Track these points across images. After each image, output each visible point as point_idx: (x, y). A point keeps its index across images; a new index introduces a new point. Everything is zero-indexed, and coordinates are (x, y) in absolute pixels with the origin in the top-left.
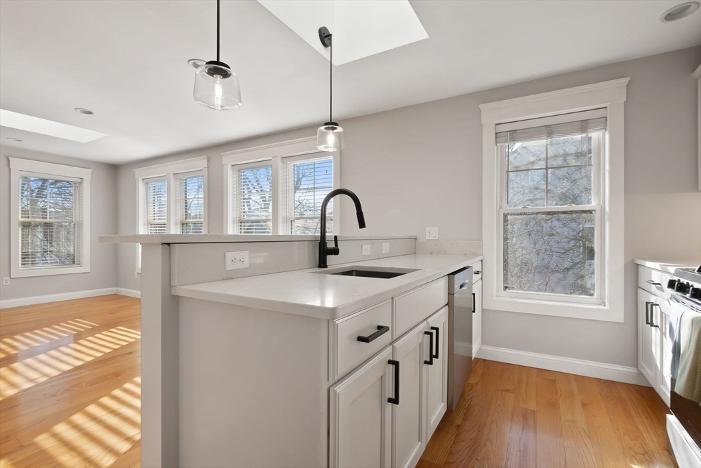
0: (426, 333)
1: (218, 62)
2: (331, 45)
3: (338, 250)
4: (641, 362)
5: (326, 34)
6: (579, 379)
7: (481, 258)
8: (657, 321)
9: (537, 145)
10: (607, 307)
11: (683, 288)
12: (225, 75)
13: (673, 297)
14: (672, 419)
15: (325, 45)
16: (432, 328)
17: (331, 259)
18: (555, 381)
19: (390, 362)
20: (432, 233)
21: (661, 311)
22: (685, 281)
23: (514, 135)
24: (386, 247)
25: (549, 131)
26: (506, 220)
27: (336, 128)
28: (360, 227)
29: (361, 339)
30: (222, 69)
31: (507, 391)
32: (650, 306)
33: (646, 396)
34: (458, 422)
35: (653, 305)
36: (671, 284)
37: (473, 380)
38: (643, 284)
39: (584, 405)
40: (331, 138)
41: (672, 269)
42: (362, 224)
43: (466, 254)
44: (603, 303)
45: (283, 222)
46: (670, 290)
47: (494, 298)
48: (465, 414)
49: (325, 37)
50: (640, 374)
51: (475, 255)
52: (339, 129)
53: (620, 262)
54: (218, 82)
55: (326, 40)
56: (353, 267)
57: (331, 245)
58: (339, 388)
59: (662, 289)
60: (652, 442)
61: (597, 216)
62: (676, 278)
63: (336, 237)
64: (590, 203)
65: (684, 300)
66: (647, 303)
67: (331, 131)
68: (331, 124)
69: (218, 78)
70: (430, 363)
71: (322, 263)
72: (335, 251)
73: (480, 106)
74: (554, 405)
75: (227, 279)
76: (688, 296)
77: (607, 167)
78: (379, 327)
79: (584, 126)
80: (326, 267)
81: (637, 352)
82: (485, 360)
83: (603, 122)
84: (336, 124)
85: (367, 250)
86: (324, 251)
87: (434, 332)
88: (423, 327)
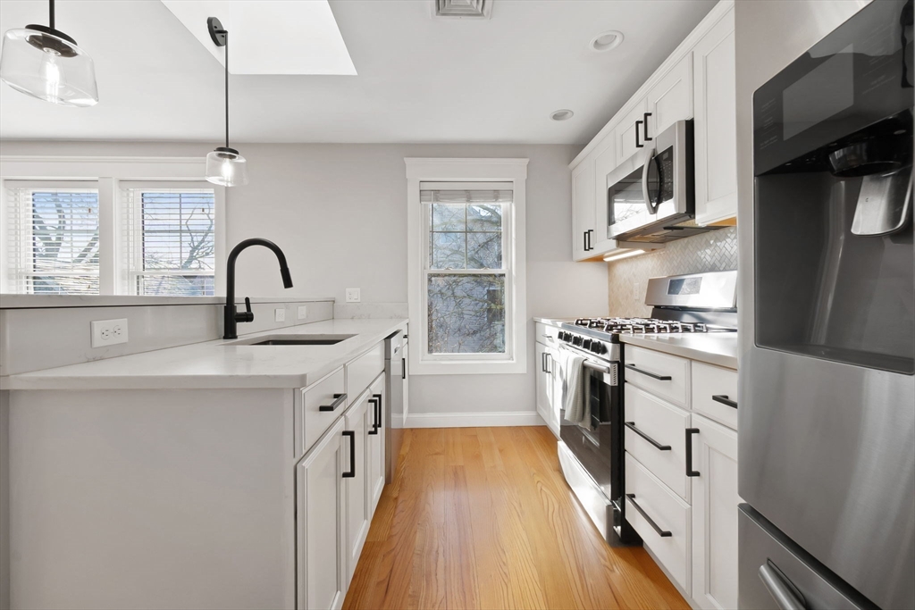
0: (370, 401)
1: (51, 30)
2: (226, 44)
3: (252, 315)
4: (539, 405)
5: (218, 29)
6: (495, 429)
7: (407, 321)
8: (549, 369)
9: (457, 206)
10: (514, 361)
11: (567, 338)
12: (67, 52)
13: (561, 346)
14: (562, 445)
15: (217, 43)
16: (375, 396)
17: (241, 327)
18: (476, 436)
19: (345, 433)
20: (353, 295)
21: (553, 360)
22: (568, 332)
23: (438, 195)
24: (302, 312)
25: (469, 195)
26: (430, 280)
27: (235, 157)
28: (286, 287)
29: (323, 409)
30: (60, 42)
31: (436, 454)
32: (545, 355)
33: (543, 432)
34: (395, 495)
35: (547, 354)
36: (560, 336)
37: (405, 450)
38: (539, 338)
39: (501, 451)
40: (227, 168)
41: (560, 324)
42: (288, 283)
43: (391, 318)
44: (511, 358)
45: (123, 278)
46: (559, 340)
47: (420, 362)
48: (401, 486)
49: (217, 33)
50: (539, 415)
51: (401, 318)
52: (240, 159)
53: (524, 321)
54: (52, 60)
55: (218, 36)
56: (269, 336)
57: (241, 309)
58: (306, 463)
59: (552, 341)
60: (548, 466)
61: (506, 279)
62: (562, 331)
63: (247, 300)
64: (500, 267)
65: (568, 347)
66: (543, 354)
67: (228, 160)
68: (227, 150)
69: (52, 54)
70: (375, 432)
71: (230, 333)
72: (248, 317)
73: (405, 159)
74: (478, 457)
75: (95, 360)
76: (570, 343)
77: (514, 236)
78: (336, 396)
79: (496, 195)
80: (235, 337)
81: (536, 397)
82: (412, 429)
83: (510, 194)
84: (236, 152)
85: (281, 314)
86: (232, 318)
87: (377, 398)
88: (367, 395)
